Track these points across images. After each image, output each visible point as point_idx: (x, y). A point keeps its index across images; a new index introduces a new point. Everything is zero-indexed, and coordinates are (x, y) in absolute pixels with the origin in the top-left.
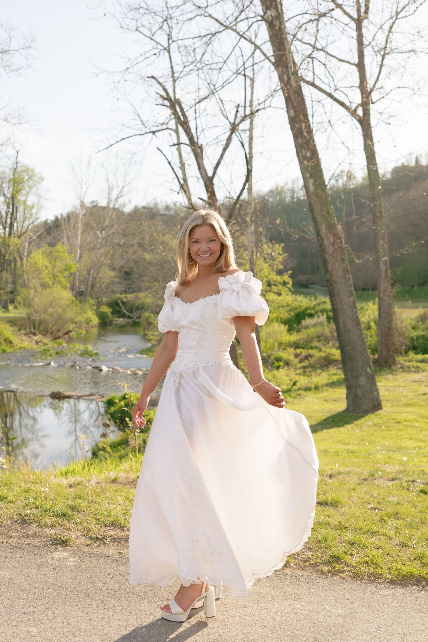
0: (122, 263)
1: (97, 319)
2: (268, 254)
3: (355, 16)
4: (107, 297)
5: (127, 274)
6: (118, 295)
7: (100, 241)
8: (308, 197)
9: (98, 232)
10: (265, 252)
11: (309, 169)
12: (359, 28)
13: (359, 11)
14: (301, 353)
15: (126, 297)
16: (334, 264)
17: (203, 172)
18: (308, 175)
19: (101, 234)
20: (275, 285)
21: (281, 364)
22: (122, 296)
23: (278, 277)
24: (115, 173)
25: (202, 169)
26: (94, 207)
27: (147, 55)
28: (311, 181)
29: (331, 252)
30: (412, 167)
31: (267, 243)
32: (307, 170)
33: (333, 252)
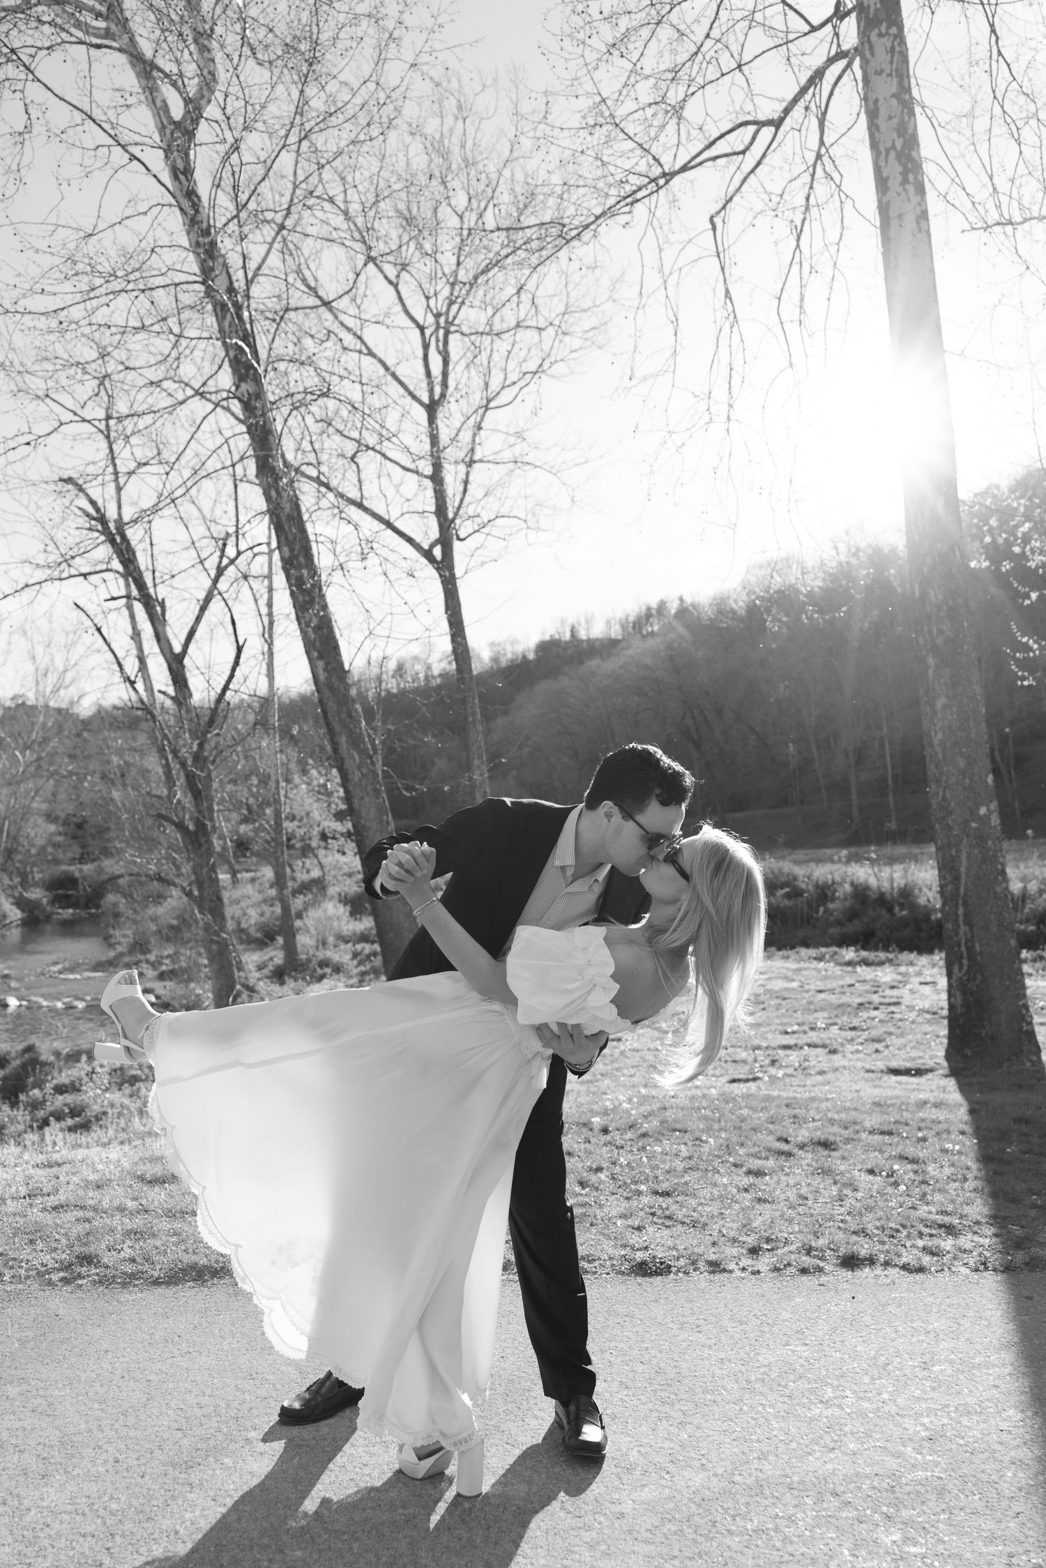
0: (70, 808)
1: (18, 911)
2: (319, 786)
3: (426, 400)
4: (42, 871)
5: (80, 826)
6: (64, 868)
7: (21, 769)
8: (318, 690)
9: (17, 753)
10: (315, 782)
11: (317, 644)
12: (432, 419)
13: (431, 391)
14: (363, 949)
15: (81, 870)
16: (362, 798)
17: (166, 646)
18: (315, 654)
19: (24, 757)
20: (334, 838)
21: (328, 970)
22: (72, 868)
23: (339, 823)
24: (49, 645)
25: (163, 641)
26: (18, 706)
27: (12, 444)
28: (321, 664)
29: (356, 779)
30: (566, 642)
31: (317, 769)
32: (314, 645)
33: (360, 780)
